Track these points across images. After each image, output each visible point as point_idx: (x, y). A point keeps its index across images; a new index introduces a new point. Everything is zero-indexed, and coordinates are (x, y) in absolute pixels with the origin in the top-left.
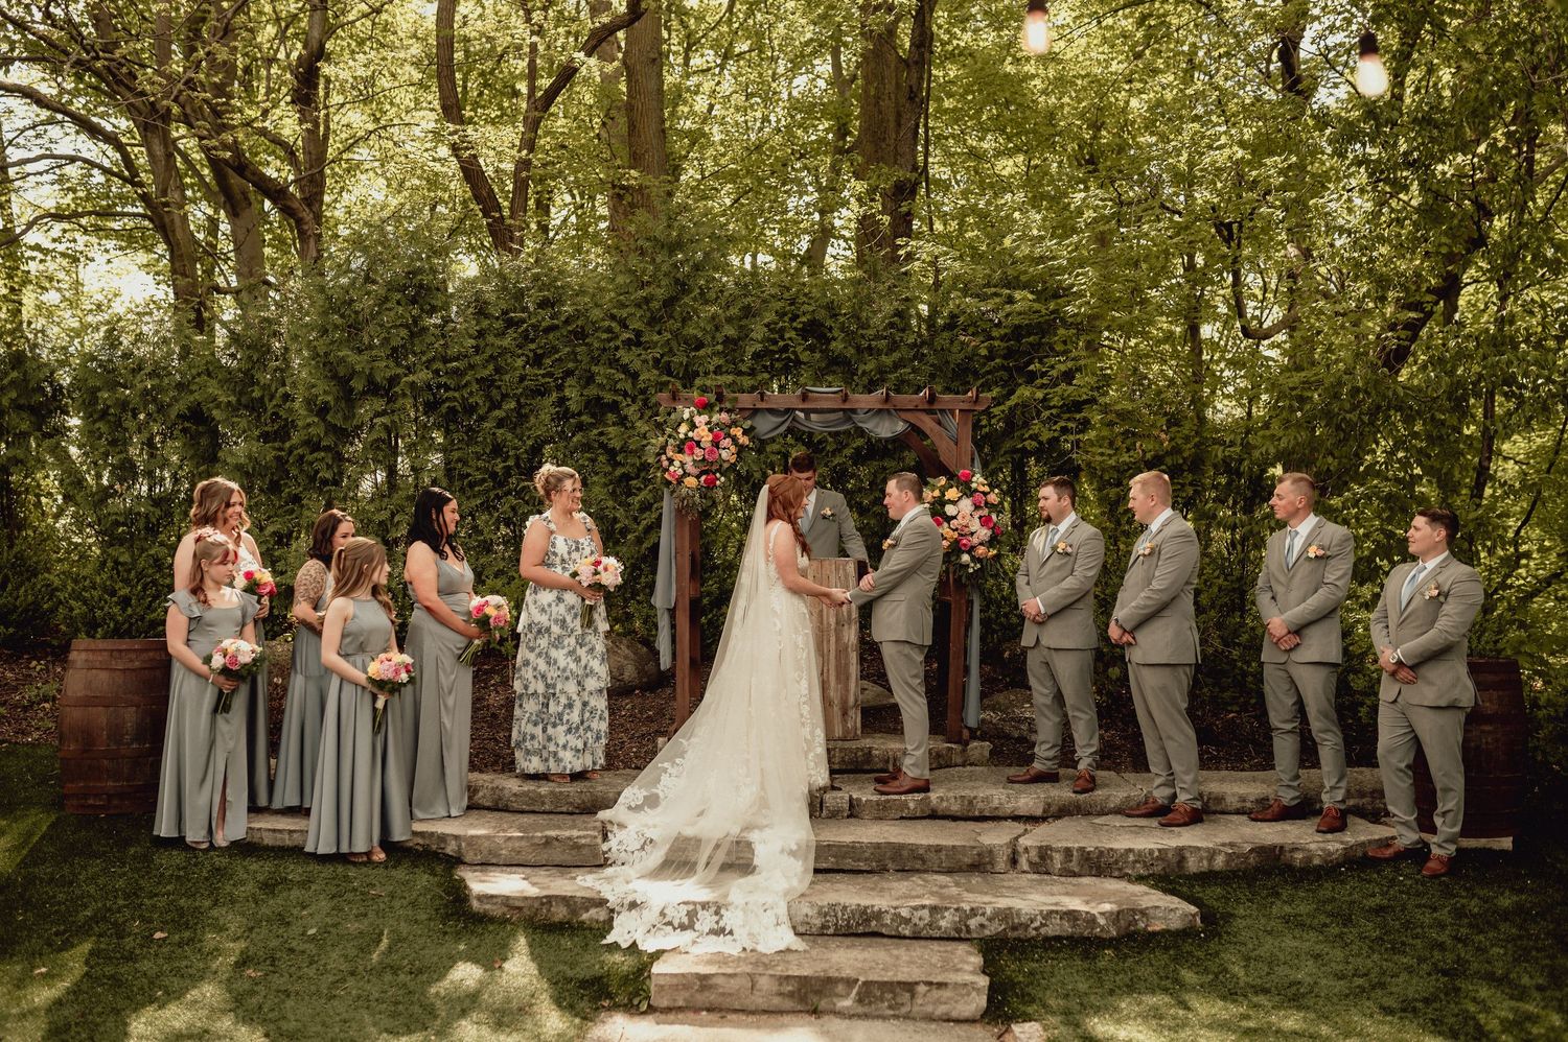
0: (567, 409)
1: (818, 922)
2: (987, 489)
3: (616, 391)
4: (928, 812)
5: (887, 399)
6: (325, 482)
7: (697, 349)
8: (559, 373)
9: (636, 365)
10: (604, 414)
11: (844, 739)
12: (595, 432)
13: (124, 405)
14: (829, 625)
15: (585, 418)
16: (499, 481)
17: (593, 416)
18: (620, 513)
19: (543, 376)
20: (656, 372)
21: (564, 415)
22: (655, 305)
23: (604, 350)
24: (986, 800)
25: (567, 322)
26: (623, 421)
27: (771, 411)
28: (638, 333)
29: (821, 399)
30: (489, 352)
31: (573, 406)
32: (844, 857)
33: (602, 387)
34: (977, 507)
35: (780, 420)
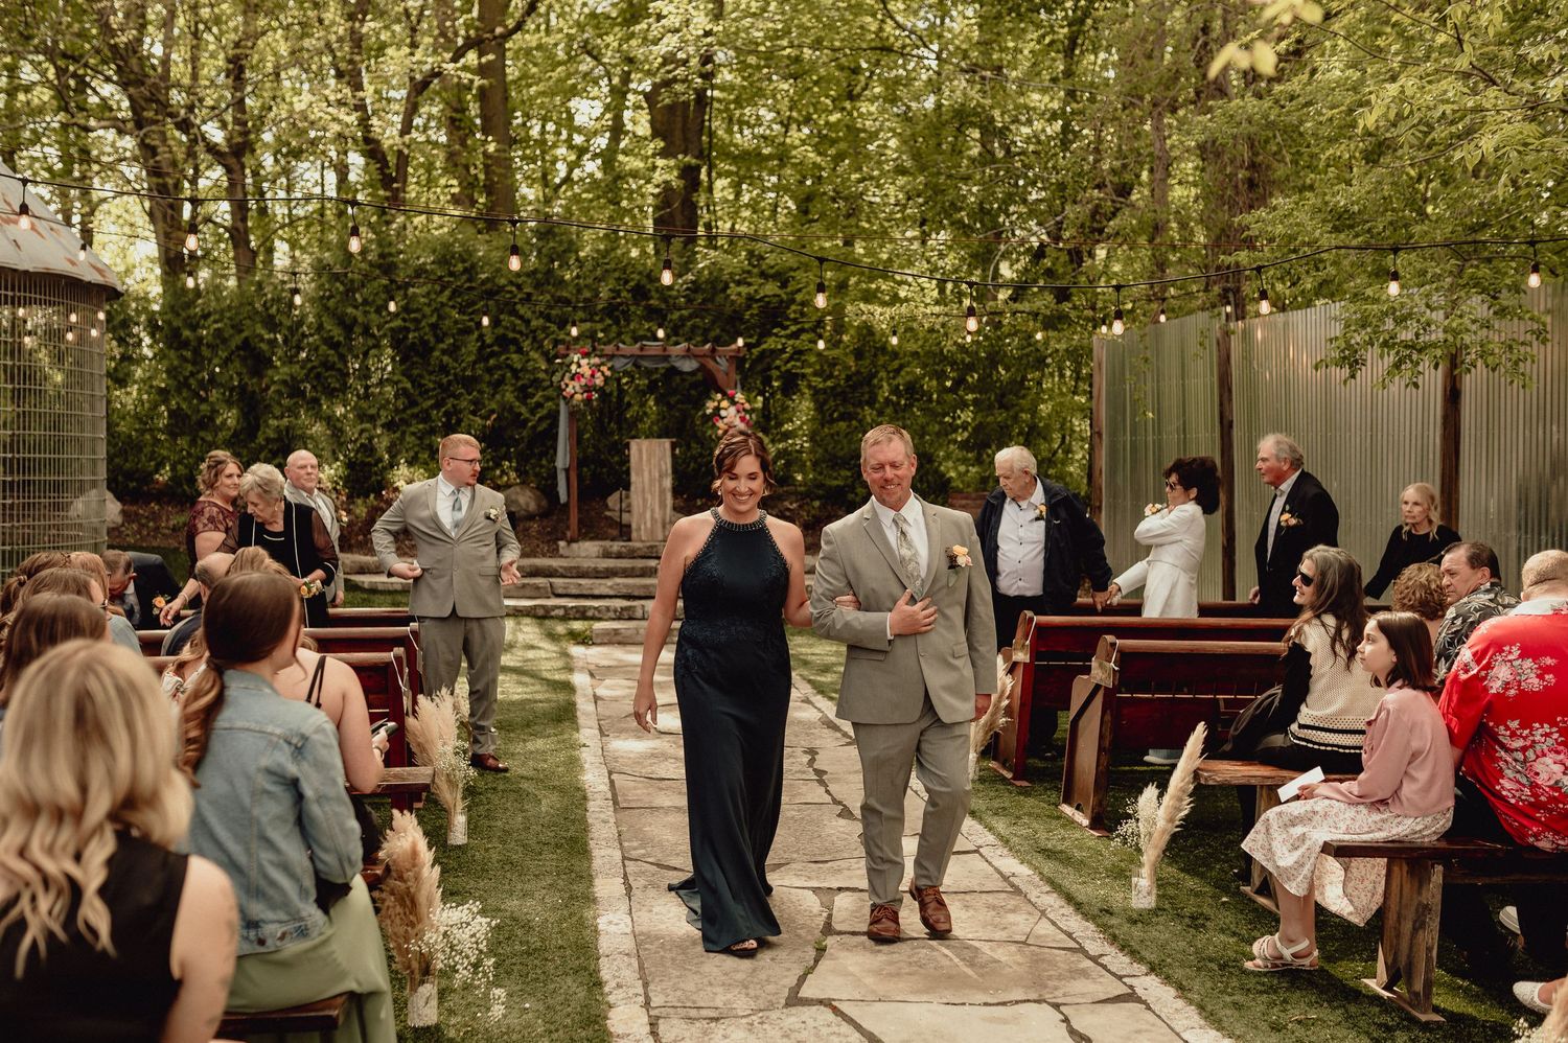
2: (745, 401)
5: (689, 350)
6: (335, 389)
9: (529, 315)
13: (200, 339)
14: (655, 477)
15: (496, 348)
16: (444, 388)
17: (500, 346)
18: (523, 410)
20: (541, 321)
21: (483, 346)
26: (520, 350)
27: (623, 356)
28: (529, 295)
29: (650, 349)
30: (434, 305)
31: (488, 340)
33: (506, 328)
34: (738, 411)
35: (627, 361)
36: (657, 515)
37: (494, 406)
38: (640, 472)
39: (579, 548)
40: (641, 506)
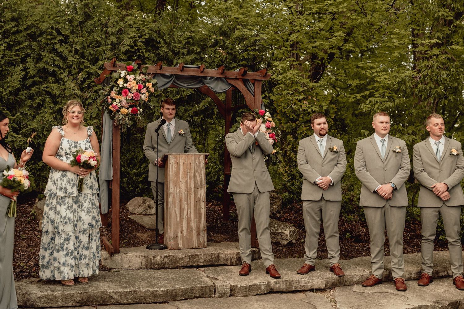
0: (28, 73)
2: (271, 119)
3: (54, 65)
4: (269, 290)
5: (223, 72)
7: (98, 47)
8: (22, 55)
9: (66, 53)
10: (46, 78)
11: (198, 248)
12: (44, 86)
14: (191, 188)
15: (37, 79)
17: (41, 77)
19: (15, 55)
22: (75, 23)
23: (48, 44)
24: (298, 281)
25: (26, 29)
26: (58, 81)
27: (164, 76)
28: (67, 37)
29: (190, 71)
31: (31, 72)
33: (47, 63)
34: (268, 128)
35: (168, 80)
36: (193, 224)
37: (34, 125)
38: (177, 183)
39: (121, 259)
40: (178, 215)
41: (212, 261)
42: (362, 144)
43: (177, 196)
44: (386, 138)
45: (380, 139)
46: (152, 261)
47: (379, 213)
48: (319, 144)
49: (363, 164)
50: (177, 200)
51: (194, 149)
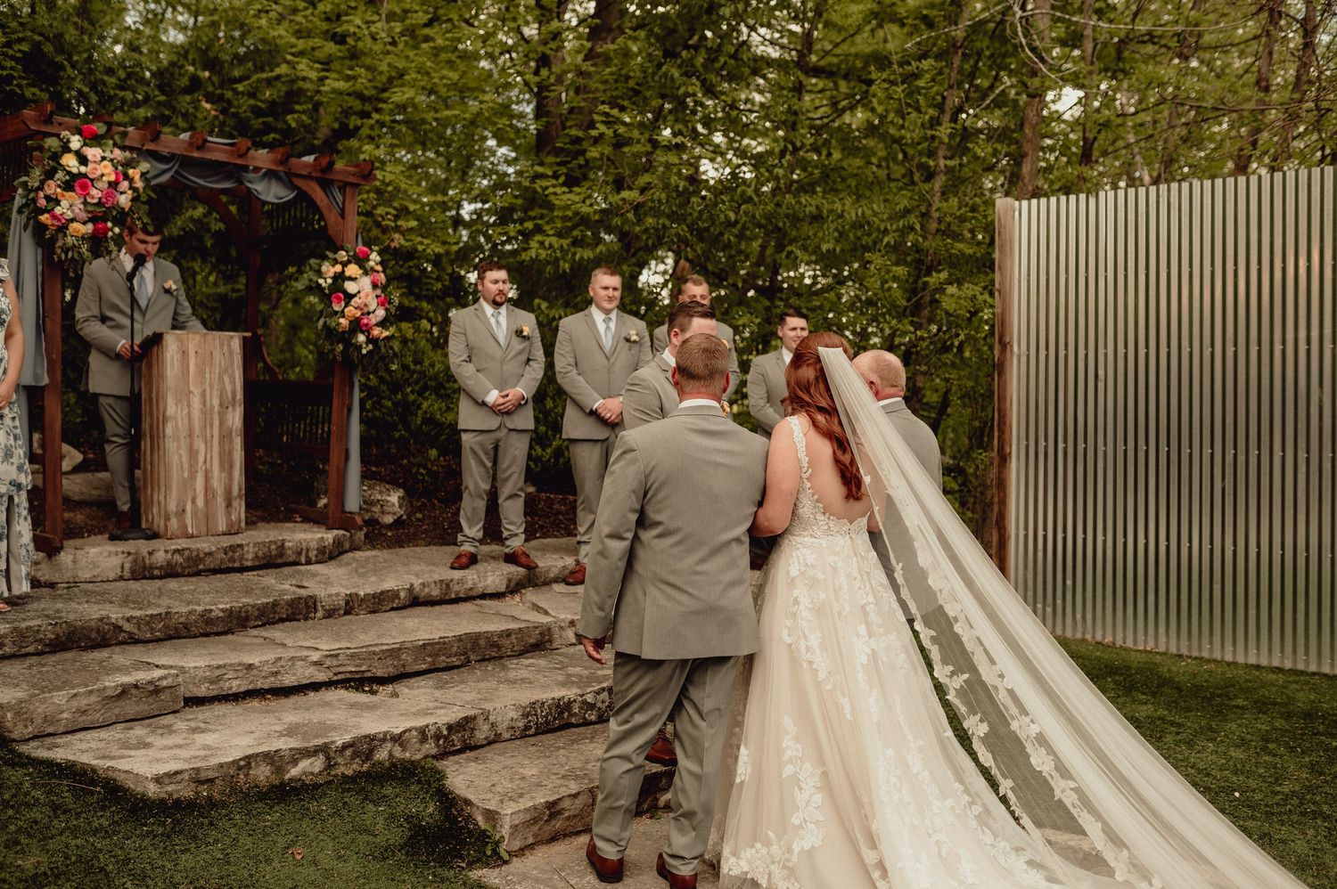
1: (521, 724)
11: (227, 534)
14: (212, 407)
24: (461, 581)
29: (216, 150)
32: (437, 655)
34: (375, 286)
35: (164, 167)
39: (74, 562)
40: (186, 465)
41: (270, 556)
42: (570, 324)
43: (183, 424)
44: (613, 315)
45: (603, 316)
46: (147, 561)
47: (597, 450)
48: (493, 321)
49: (571, 361)
50: (184, 433)
51: (195, 323)
